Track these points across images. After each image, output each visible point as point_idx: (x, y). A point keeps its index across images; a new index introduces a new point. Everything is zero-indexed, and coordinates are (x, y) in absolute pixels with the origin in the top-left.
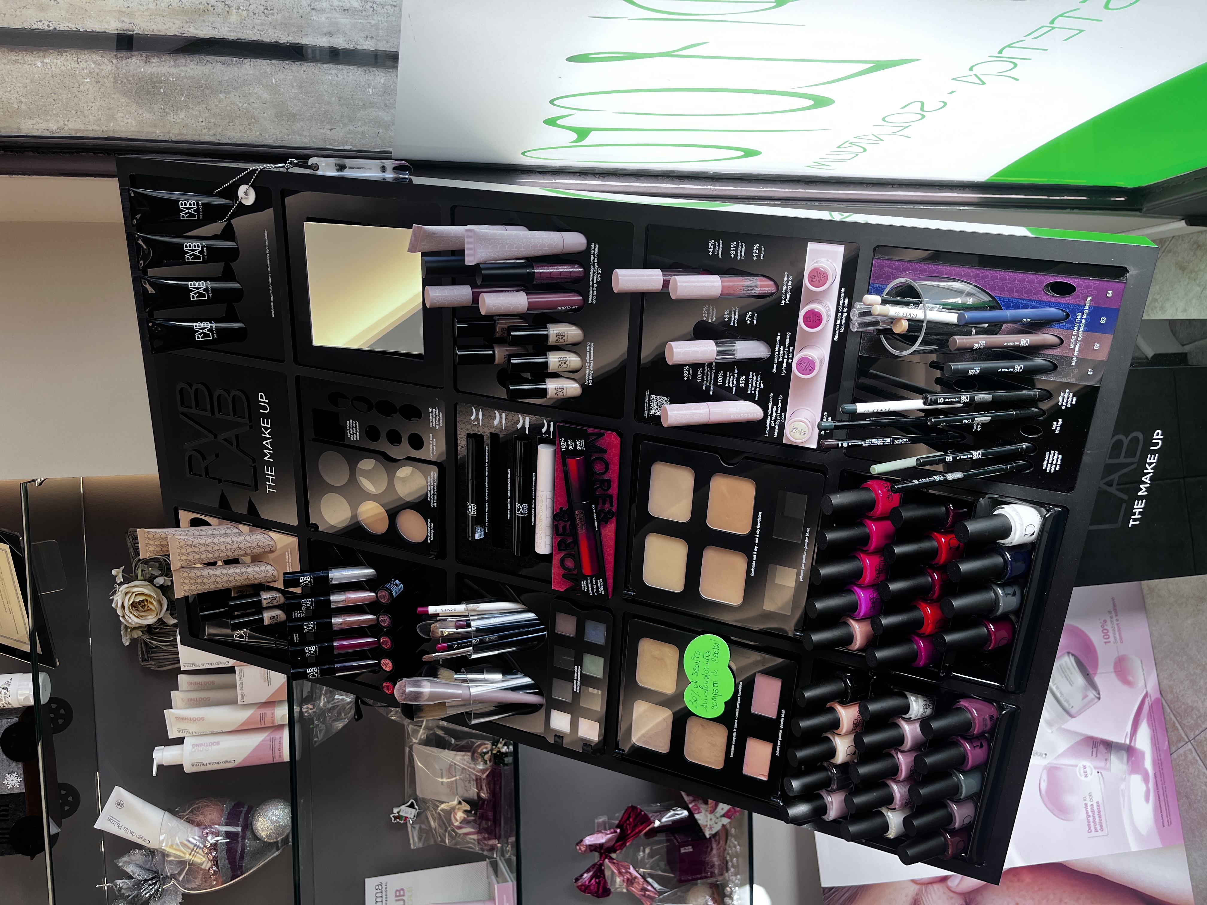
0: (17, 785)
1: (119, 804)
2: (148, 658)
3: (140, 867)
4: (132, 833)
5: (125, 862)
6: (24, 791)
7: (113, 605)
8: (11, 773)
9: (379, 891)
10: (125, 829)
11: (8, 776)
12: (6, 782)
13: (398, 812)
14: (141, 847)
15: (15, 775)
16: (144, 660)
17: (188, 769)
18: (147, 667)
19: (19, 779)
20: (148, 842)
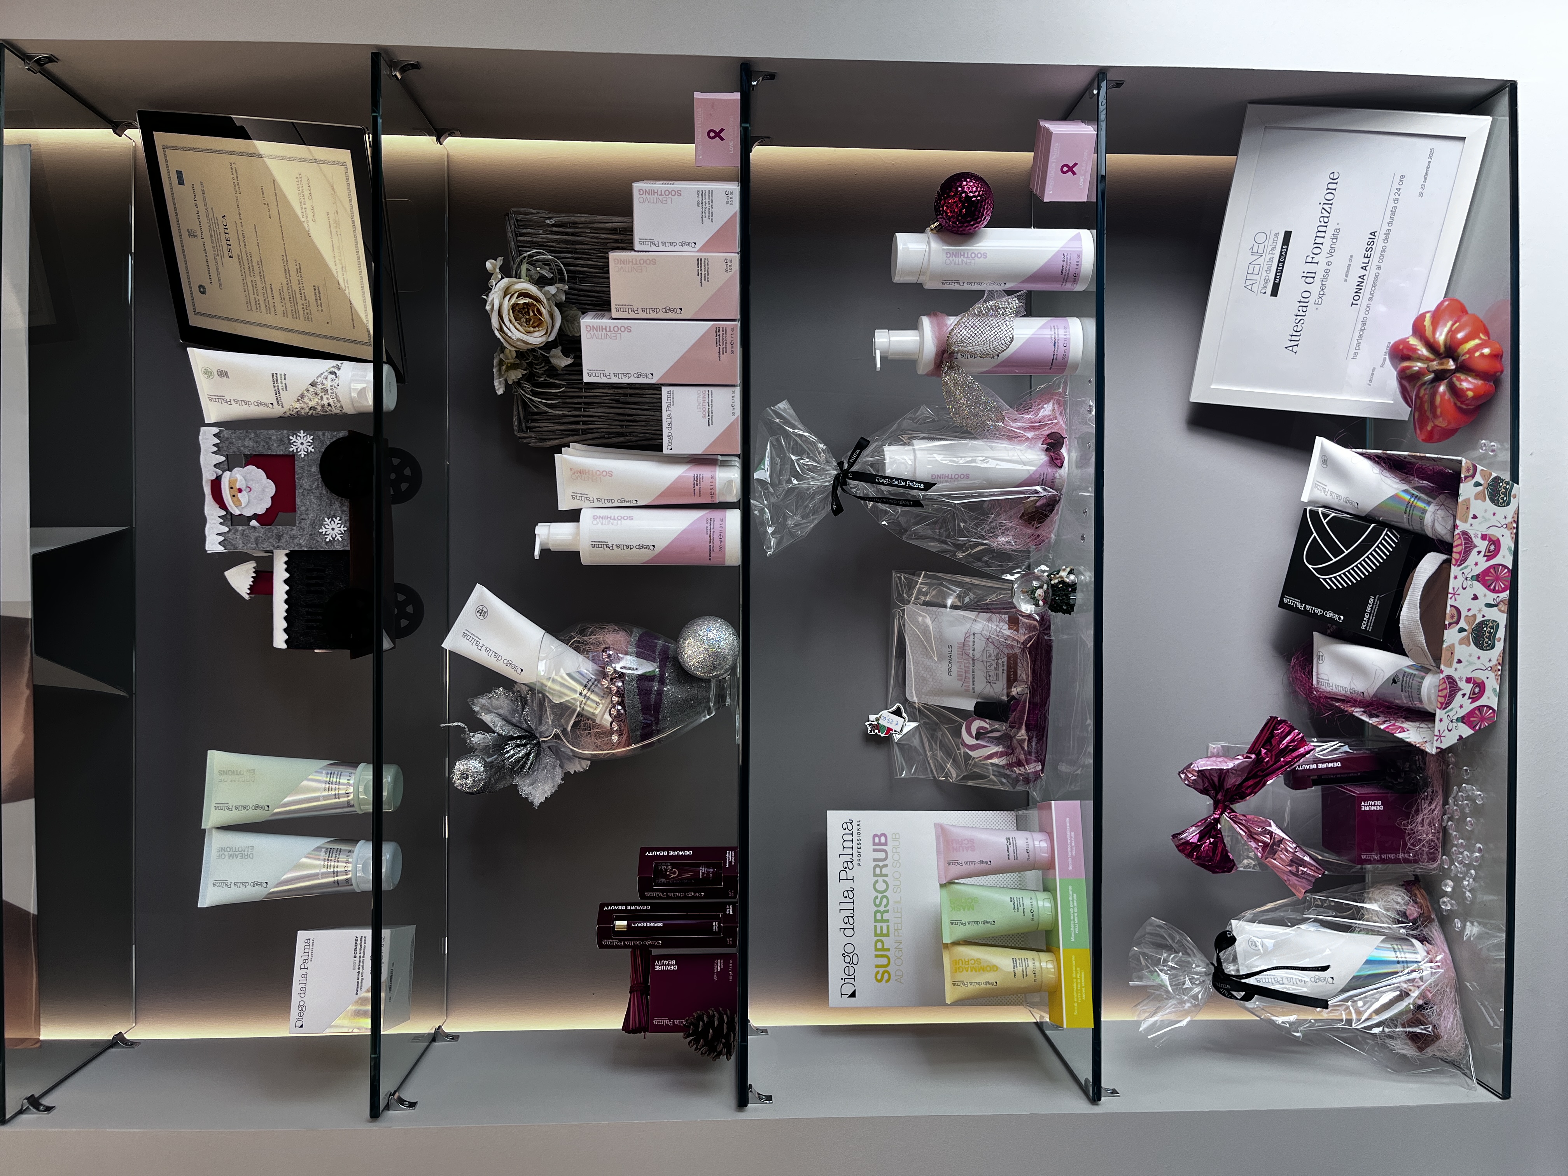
0: (338, 536)
1: (482, 612)
2: (527, 428)
3: (505, 719)
4: (497, 656)
5: (483, 707)
6: (348, 548)
7: (488, 308)
8: (332, 517)
9: (847, 831)
10: (487, 650)
11: (327, 521)
12: (324, 530)
13: (878, 720)
14: (508, 683)
15: (337, 521)
16: (521, 430)
17: (585, 560)
18: (525, 441)
19: (342, 529)
20: (519, 671)
